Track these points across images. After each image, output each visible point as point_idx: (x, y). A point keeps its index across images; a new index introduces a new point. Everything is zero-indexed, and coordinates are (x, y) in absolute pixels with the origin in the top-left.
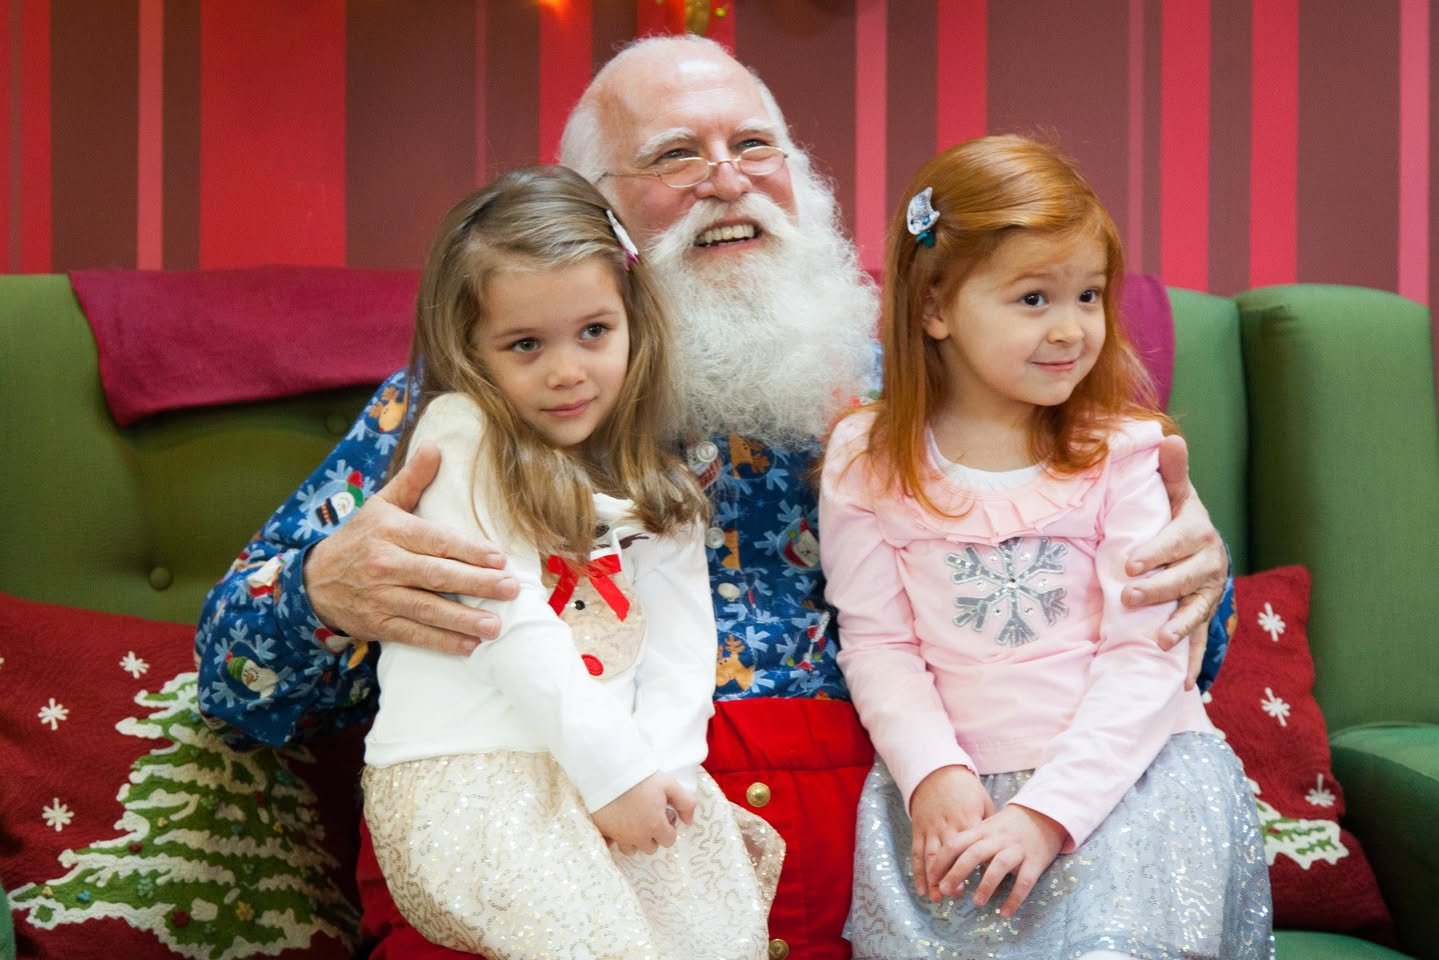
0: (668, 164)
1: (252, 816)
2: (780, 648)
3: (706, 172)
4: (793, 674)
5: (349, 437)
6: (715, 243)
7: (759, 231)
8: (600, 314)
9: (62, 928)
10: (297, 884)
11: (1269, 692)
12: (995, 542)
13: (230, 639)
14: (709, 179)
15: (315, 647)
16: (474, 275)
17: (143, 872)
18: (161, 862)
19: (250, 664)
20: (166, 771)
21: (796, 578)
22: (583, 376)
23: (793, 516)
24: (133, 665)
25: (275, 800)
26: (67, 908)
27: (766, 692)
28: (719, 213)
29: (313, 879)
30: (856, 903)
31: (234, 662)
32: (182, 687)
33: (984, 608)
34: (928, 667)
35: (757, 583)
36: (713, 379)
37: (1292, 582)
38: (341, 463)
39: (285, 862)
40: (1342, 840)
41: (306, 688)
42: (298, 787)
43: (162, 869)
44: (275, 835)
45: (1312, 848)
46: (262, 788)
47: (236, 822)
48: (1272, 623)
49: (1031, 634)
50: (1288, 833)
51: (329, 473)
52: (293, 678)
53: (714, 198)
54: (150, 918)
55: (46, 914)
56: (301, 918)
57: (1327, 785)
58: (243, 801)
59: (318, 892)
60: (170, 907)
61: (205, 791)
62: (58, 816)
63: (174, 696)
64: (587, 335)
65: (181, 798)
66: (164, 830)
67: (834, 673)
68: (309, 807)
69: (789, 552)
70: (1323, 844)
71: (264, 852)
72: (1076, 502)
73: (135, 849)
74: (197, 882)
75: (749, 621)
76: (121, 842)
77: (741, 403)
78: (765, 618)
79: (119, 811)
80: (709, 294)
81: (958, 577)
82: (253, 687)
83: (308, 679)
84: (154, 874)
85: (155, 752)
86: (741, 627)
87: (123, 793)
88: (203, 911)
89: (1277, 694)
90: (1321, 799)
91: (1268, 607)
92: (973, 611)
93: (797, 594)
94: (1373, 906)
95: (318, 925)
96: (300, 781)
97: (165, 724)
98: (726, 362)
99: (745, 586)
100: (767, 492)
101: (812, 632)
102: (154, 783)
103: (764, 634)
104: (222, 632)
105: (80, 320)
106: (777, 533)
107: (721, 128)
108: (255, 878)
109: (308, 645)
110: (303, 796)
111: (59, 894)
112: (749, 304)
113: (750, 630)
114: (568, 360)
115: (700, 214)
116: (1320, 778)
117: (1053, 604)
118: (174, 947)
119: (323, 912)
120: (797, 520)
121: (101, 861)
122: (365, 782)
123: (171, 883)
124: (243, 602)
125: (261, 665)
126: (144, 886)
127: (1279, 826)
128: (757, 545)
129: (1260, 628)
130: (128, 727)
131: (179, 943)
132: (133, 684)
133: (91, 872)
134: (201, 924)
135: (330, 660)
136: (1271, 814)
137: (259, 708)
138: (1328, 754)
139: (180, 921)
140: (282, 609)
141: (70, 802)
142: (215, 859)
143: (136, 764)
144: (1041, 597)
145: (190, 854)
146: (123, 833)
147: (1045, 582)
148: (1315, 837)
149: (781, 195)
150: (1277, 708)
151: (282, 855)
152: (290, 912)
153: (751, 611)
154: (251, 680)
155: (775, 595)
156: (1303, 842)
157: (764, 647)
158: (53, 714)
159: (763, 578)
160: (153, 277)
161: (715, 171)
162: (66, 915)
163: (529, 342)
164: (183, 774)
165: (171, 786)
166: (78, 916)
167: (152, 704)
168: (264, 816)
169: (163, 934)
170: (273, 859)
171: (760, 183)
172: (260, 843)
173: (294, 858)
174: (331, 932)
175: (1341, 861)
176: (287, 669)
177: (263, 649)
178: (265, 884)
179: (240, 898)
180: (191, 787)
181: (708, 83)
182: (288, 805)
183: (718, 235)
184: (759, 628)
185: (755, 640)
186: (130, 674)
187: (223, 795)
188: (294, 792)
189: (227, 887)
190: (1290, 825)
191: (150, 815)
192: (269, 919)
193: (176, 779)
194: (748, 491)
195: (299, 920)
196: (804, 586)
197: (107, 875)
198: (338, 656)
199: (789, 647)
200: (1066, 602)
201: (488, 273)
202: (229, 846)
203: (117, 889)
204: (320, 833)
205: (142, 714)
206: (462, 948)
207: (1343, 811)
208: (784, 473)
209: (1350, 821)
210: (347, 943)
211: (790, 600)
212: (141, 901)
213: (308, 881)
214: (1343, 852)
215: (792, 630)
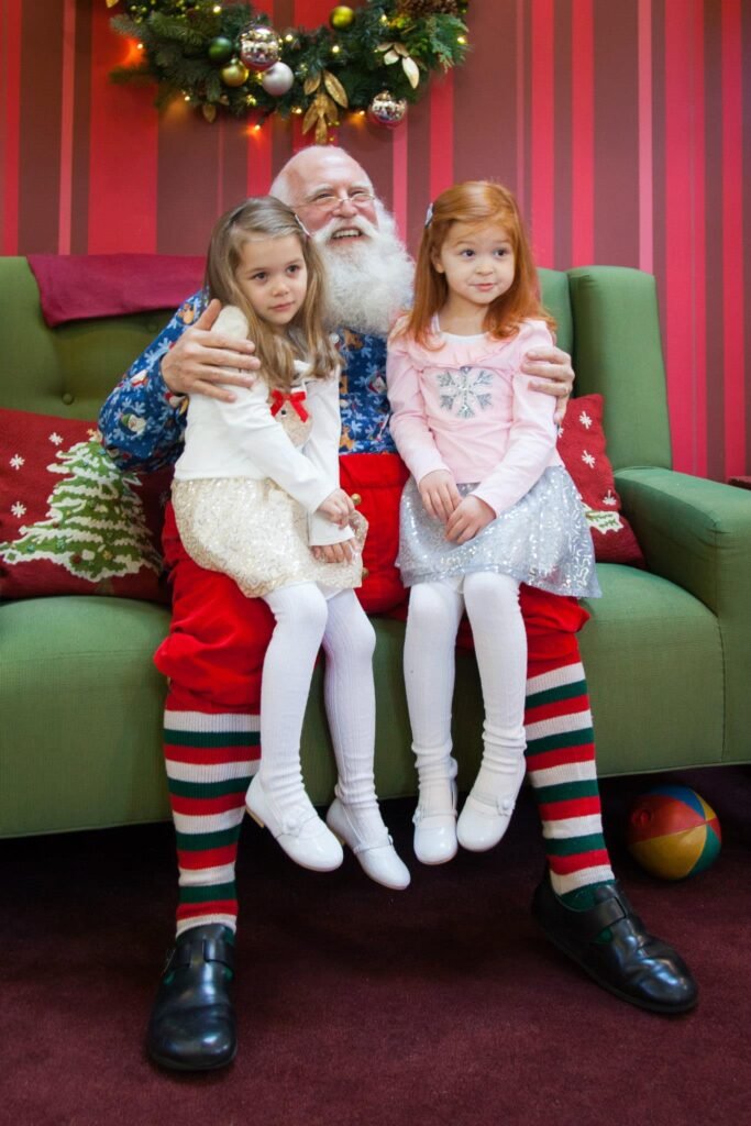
0: (319, 201)
1: (111, 510)
2: (367, 431)
3: (337, 204)
4: (372, 443)
5: (169, 326)
6: (341, 237)
7: (361, 234)
8: (295, 261)
9: (20, 564)
10: (133, 542)
11: (585, 452)
12: (458, 367)
13: (122, 407)
14: (338, 208)
15: (164, 405)
16: (237, 245)
17: (59, 537)
18: (68, 532)
19: (133, 416)
20: (71, 489)
21: (373, 398)
22: (288, 290)
23: (374, 369)
24: (56, 439)
25: (122, 502)
26: (23, 553)
27: (359, 451)
28: (342, 223)
29: (140, 540)
30: (401, 549)
31: (124, 417)
32: (79, 449)
33: (452, 400)
34: (430, 430)
35: (356, 400)
36: (339, 298)
37: (594, 402)
38: (166, 340)
39: (127, 532)
40: (620, 520)
41: (159, 428)
42: (134, 497)
43: (68, 535)
44: (122, 520)
45: (606, 524)
46: (116, 497)
47: (104, 513)
48: (586, 421)
49: (473, 414)
50: (596, 517)
51: (160, 344)
52: (153, 423)
53: (341, 216)
54: (63, 559)
55: (12, 557)
56: (135, 558)
57: (612, 495)
58: (107, 503)
59: (143, 547)
60: (72, 553)
61: (89, 498)
62: (19, 510)
63: (74, 454)
64: (289, 271)
65: (78, 501)
66: (70, 516)
67: (390, 441)
68: (138, 506)
69: (371, 386)
70: (612, 522)
71: (117, 527)
72: (497, 351)
73: (56, 526)
74: (85, 542)
75: (352, 418)
76: (49, 522)
77: (352, 310)
78: (359, 417)
79: (48, 508)
80: (338, 260)
81: (442, 385)
82: (133, 429)
83: (161, 423)
84: (65, 538)
85: (65, 480)
86: (349, 421)
87: (50, 499)
88: (88, 555)
89: (589, 453)
90: (610, 501)
91: (584, 413)
92: (447, 402)
93: (374, 406)
94: (635, 551)
95: (142, 562)
96: (134, 494)
97: (71, 467)
98: (345, 290)
99: (351, 401)
100: (361, 358)
101: (382, 424)
102: (65, 495)
103: (360, 425)
104: (119, 405)
105: (31, 277)
106: (365, 377)
107: (344, 185)
108: (113, 539)
109: (162, 404)
110: (137, 501)
111: (19, 548)
112: (356, 265)
113: (353, 422)
114: (281, 282)
115: (334, 224)
116: (609, 492)
117: (484, 401)
118: (74, 572)
119: (146, 556)
120: (375, 372)
121: (40, 531)
122: (173, 486)
123: (72, 542)
124: (129, 390)
125: (138, 416)
126: (60, 543)
127: (591, 514)
128: (356, 383)
129: (580, 423)
130: (53, 468)
131: (76, 570)
132: (56, 448)
133: (34, 537)
134: (87, 562)
135: (171, 412)
136: (587, 509)
137: (136, 439)
138: (612, 481)
139: (77, 561)
140: (150, 387)
141: (25, 503)
142: (94, 531)
143: (57, 485)
144: (478, 397)
145: (82, 528)
146: (50, 518)
147: (481, 390)
148: (608, 519)
149: (372, 218)
150: (589, 459)
151: (125, 529)
152: (129, 556)
153: (353, 413)
154: (133, 425)
155: (364, 406)
156: (602, 521)
157: (359, 430)
158: (17, 462)
159: (359, 398)
160: (66, 258)
161: (342, 203)
162: (21, 557)
163: (262, 275)
164: (81, 490)
165: (73, 496)
166: (28, 558)
167: (64, 457)
168: (117, 510)
169: (69, 566)
170: (121, 530)
171: (362, 211)
172: (115, 523)
173: (132, 530)
174: (149, 565)
175: (620, 530)
176: (150, 418)
177: (139, 408)
178: (118, 542)
179: (106, 549)
180: (83, 497)
181: (338, 165)
182: (129, 505)
183: (342, 234)
184: (357, 422)
185: (356, 427)
186: (54, 444)
187: (97, 500)
188: (131, 499)
189: (99, 544)
190: (596, 514)
191: (63, 510)
192: (120, 559)
193: (76, 492)
194: (353, 357)
195: (133, 560)
196: (377, 402)
197: (42, 538)
198: (175, 410)
199: (371, 431)
200: (492, 400)
201: (244, 242)
202: (100, 525)
203: (46, 545)
204: (143, 519)
205: (60, 462)
206: (214, 569)
207: (619, 506)
208: (370, 350)
209: (623, 513)
210: (156, 570)
211: (371, 409)
212: (59, 550)
213: (138, 541)
214: (621, 526)
215: (373, 423)
